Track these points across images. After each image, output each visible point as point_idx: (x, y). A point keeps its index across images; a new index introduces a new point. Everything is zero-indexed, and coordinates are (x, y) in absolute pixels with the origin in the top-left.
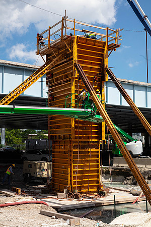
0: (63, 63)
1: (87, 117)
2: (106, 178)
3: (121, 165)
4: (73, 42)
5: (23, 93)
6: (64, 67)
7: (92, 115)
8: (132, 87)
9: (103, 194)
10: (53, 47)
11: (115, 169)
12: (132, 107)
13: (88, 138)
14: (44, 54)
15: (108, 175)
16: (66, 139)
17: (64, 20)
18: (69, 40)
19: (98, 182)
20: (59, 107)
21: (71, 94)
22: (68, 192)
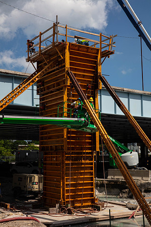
0: (54, 71)
1: (80, 127)
2: (100, 192)
3: (116, 177)
4: (65, 48)
5: (13, 102)
6: (56, 74)
7: (86, 125)
8: (126, 95)
9: (97, 208)
10: (45, 54)
11: (110, 181)
12: (127, 116)
13: (82, 149)
14: (34, 62)
15: (103, 189)
16: (58, 150)
17: (55, 26)
18: (61, 47)
19: (92, 195)
20: (51, 116)
21: (63, 103)
22: (60, 207)
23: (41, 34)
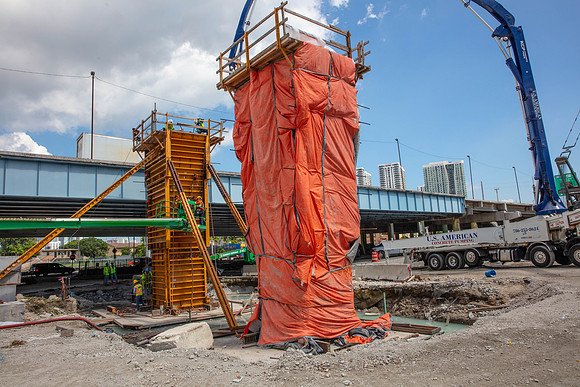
2: (234, 291)
3: (251, 274)
4: (165, 137)
6: (159, 165)
9: (208, 308)
14: (141, 151)
15: (236, 287)
16: (163, 247)
17: (154, 113)
19: (203, 294)
21: (165, 196)
22: (165, 308)
23: (143, 122)
